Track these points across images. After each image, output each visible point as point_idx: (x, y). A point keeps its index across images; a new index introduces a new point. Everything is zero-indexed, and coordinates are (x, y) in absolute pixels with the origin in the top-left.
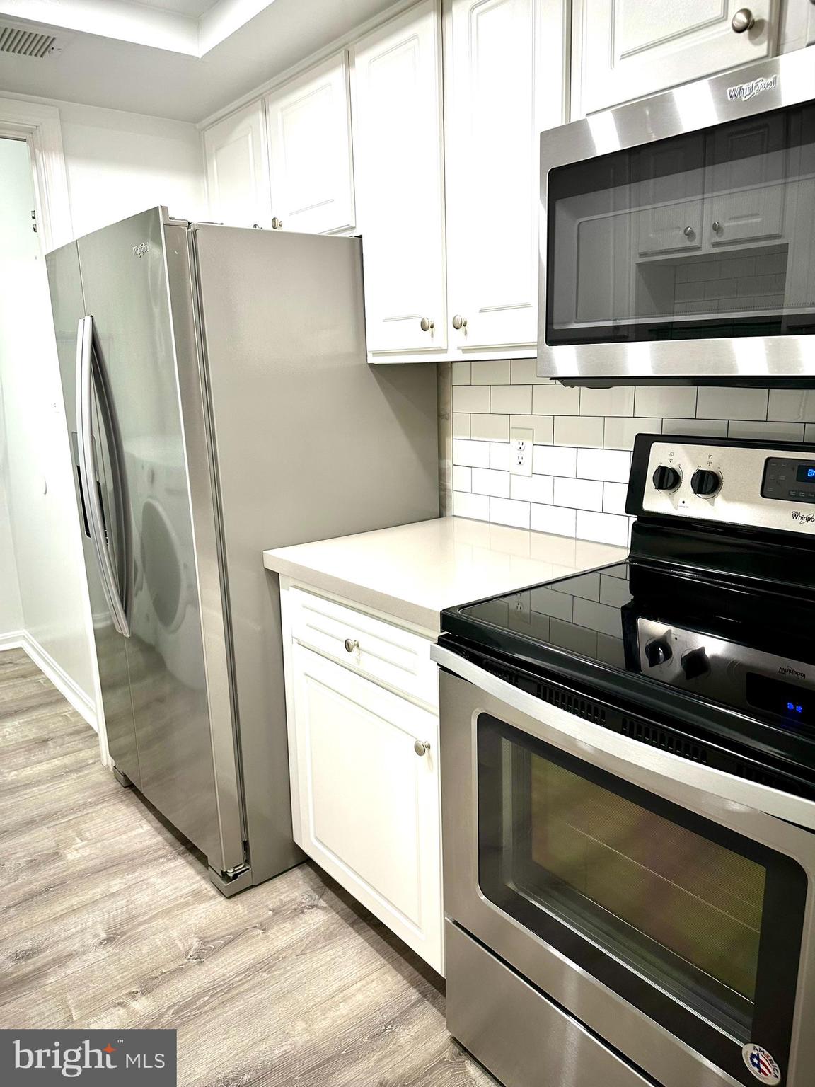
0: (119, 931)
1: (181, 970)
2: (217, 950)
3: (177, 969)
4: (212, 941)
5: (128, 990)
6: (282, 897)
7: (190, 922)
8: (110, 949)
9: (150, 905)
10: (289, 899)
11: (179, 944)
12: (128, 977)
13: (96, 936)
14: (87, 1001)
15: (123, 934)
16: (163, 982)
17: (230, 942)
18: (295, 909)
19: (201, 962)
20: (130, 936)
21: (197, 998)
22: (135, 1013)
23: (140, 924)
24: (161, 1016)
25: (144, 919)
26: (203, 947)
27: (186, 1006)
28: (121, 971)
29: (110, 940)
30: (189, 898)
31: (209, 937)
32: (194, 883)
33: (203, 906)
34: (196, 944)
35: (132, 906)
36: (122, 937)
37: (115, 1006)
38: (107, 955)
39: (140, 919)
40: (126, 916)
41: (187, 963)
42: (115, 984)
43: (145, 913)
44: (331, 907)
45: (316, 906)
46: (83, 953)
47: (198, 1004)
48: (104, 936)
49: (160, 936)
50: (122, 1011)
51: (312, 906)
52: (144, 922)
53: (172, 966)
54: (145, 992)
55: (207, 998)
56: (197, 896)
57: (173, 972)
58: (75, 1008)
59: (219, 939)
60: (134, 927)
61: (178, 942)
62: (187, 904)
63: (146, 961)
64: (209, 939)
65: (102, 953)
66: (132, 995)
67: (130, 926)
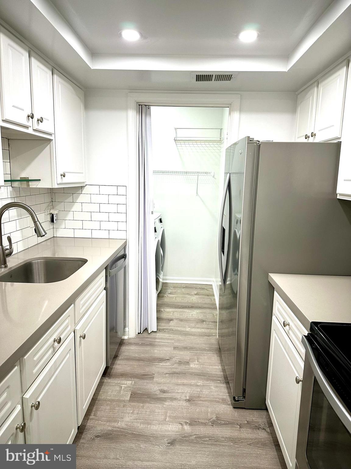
0: (193, 399)
1: (205, 424)
2: (221, 424)
3: (204, 423)
4: (220, 420)
5: (185, 421)
6: (254, 419)
7: (216, 409)
8: (187, 403)
10: (256, 421)
11: (209, 415)
12: (188, 416)
13: (186, 397)
14: (173, 417)
15: (194, 401)
16: (197, 425)
17: (226, 424)
18: (256, 426)
19: (213, 425)
21: (205, 437)
22: (184, 429)
23: (201, 400)
24: (191, 436)
25: (203, 399)
26: (216, 420)
27: (200, 437)
28: (187, 413)
29: (189, 400)
30: (221, 400)
31: (220, 418)
32: (225, 396)
33: (224, 406)
34: (214, 418)
35: (201, 393)
36: (193, 401)
37: (179, 424)
38: (186, 405)
39: (202, 399)
40: (198, 395)
41: (208, 423)
42: (183, 416)
43: (204, 397)
44: (271, 433)
45: (265, 430)
46: (179, 400)
47: (204, 439)
48: (188, 398)
49: (205, 408)
50: (180, 426)
51: (264, 429)
52: (202, 401)
53: (203, 421)
54: (190, 424)
55: (208, 439)
56: (224, 401)
57: (202, 423)
58: (169, 417)
59: (223, 421)
60: (198, 401)
61: (209, 414)
62: (218, 402)
63: (196, 414)
64: (220, 419)
65: (185, 404)
66: (186, 423)
67: (197, 399)
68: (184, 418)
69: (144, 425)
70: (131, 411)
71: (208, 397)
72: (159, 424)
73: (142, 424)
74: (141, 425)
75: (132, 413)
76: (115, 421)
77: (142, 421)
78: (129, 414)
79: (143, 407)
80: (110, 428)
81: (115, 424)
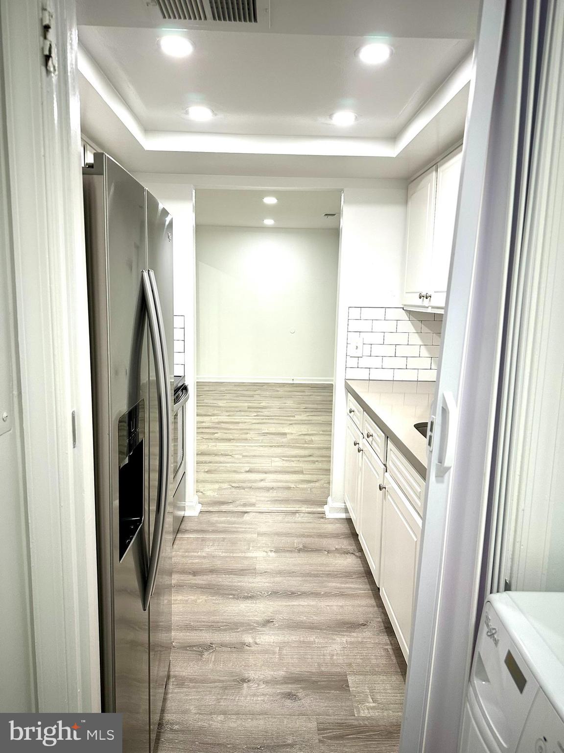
0: (235, 683)
1: (222, 645)
2: (199, 645)
3: (224, 647)
4: (198, 651)
5: (251, 648)
7: (199, 667)
8: (246, 675)
9: (209, 691)
12: (247, 654)
13: (249, 687)
14: (270, 653)
15: (234, 680)
16: (233, 644)
17: (191, 646)
19: (211, 643)
20: (232, 676)
22: (254, 636)
23: (223, 681)
25: (218, 684)
26: (204, 650)
28: (248, 659)
29: (244, 680)
30: (186, 684)
31: (197, 654)
33: (184, 674)
35: (219, 697)
36: (236, 679)
37: (259, 644)
38: (250, 672)
39: (220, 685)
40: (226, 691)
41: (217, 647)
42: (255, 655)
43: (216, 687)
46: (261, 680)
48: (245, 685)
49: (218, 668)
50: (258, 641)
53: (224, 649)
54: (243, 644)
56: (181, 682)
57: (226, 646)
58: (276, 653)
59: (196, 651)
60: (227, 681)
61: (213, 659)
62: (191, 680)
63: (234, 658)
64: (198, 653)
65: (251, 674)
66: (249, 645)
67: (228, 683)
68: (253, 652)
69: (309, 640)
70: (335, 657)
71: (209, 689)
72: (288, 642)
73: (313, 642)
74: (313, 640)
75: (333, 655)
76: (351, 643)
77: (314, 646)
78: (337, 653)
79: (319, 665)
80: (355, 634)
81: (349, 639)
